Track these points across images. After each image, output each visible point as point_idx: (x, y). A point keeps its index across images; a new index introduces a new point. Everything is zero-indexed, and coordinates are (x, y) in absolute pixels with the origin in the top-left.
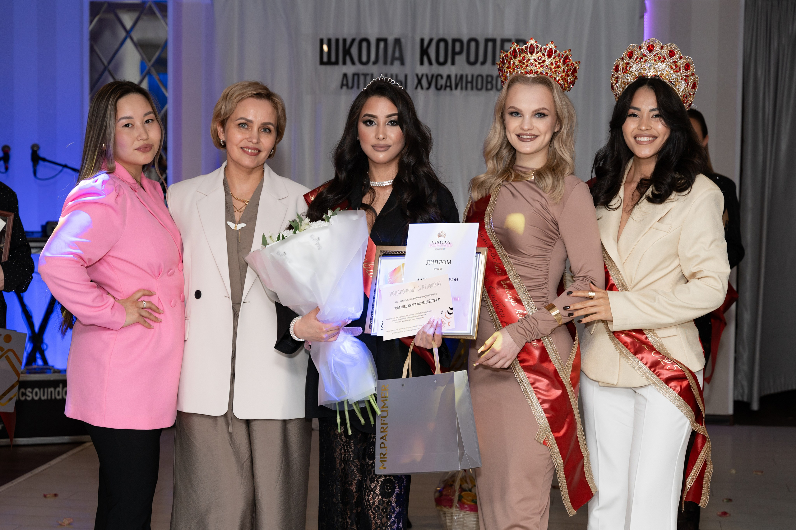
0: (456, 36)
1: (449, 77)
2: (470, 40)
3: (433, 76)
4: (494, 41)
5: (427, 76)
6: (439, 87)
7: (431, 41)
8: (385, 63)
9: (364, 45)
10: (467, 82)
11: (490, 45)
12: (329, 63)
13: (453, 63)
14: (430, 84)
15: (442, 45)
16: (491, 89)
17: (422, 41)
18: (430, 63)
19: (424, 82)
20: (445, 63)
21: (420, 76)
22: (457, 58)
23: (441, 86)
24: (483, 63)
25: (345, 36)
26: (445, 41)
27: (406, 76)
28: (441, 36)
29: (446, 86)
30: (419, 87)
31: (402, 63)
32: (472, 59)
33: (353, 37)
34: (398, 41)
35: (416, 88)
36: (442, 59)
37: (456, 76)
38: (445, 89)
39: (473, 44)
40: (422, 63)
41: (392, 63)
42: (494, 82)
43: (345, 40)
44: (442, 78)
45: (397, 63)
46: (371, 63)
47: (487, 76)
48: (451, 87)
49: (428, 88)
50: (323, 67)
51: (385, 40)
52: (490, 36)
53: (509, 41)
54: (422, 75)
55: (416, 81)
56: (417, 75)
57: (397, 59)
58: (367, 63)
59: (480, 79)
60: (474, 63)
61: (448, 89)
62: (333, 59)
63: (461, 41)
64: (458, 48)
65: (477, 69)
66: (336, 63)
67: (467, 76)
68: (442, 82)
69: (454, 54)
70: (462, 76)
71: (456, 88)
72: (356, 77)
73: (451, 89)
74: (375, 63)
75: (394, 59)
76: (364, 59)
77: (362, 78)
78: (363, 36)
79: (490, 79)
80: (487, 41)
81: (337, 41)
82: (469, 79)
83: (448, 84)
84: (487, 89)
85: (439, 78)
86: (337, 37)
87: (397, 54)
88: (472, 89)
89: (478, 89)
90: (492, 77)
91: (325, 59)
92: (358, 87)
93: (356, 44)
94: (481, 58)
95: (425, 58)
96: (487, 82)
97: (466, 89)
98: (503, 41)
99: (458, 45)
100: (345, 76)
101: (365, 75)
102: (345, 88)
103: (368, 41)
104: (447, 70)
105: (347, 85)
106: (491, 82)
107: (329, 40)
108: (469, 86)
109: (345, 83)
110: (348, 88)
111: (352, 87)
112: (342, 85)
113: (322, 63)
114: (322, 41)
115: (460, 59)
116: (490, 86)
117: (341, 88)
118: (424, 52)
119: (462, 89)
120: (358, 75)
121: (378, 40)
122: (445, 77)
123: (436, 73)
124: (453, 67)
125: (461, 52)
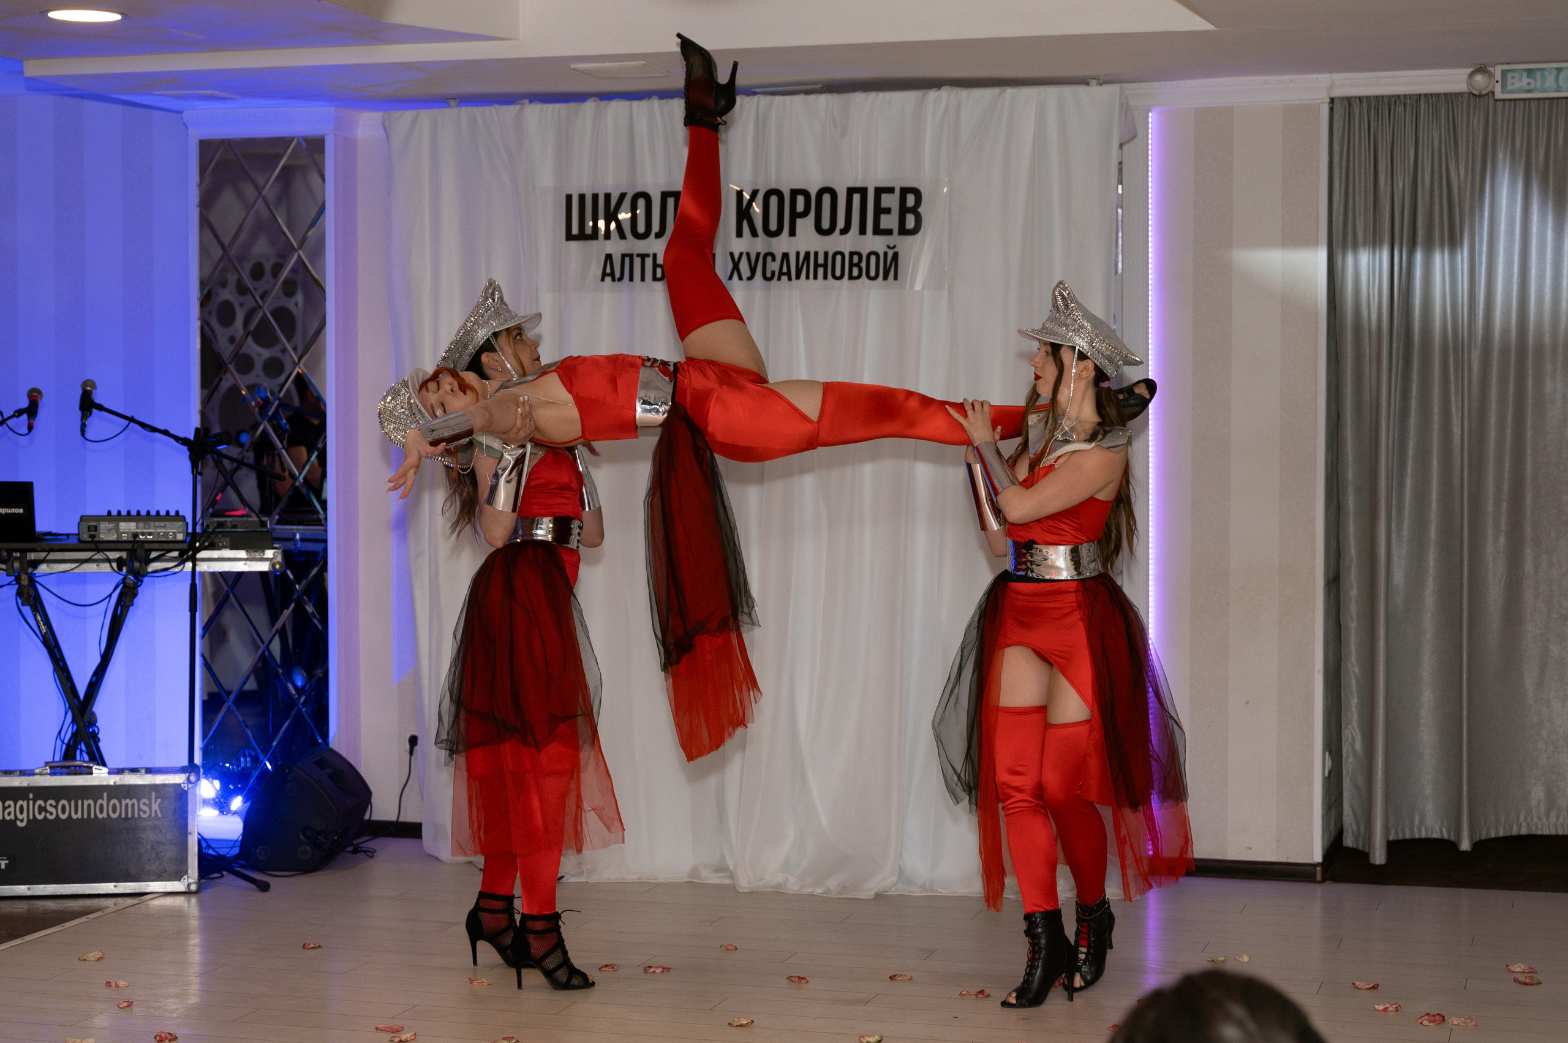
0: (798, 185)
1: (786, 256)
2: (822, 192)
3: (758, 254)
4: (863, 191)
5: (748, 254)
6: (769, 275)
7: (755, 194)
9: (641, 203)
10: (817, 266)
11: (856, 198)
12: (582, 236)
13: (792, 233)
14: (753, 270)
15: (774, 200)
16: (859, 277)
17: (740, 194)
18: (754, 234)
19: (744, 267)
20: (778, 233)
21: (736, 257)
22: (799, 222)
23: (773, 273)
24: (845, 231)
25: (609, 190)
26: (778, 193)
28: (773, 186)
29: (781, 274)
30: (735, 276)
32: (826, 224)
33: (624, 191)
35: (731, 276)
36: (773, 226)
37: (798, 254)
38: (779, 279)
39: (827, 199)
40: (739, 234)
42: (863, 265)
43: (608, 196)
44: (774, 259)
46: (652, 235)
47: (852, 254)
48: (789, 274)
49: (750, 278)
50: (573, 244)
52: (859, 184)
53: (890, 190)
54: (741, 254)
55: (730, 265)
56: (732, 254)
58: (645, 236)
59: (839, 258)
60: (830, 232)
61: (784, 278)
62: (589, 230)
63: (805, 193)
64: (800, 207)
65: (835, 242)
66: (594, 236)
67: (816, 254)
68: (773, 266)
69: (795, 215)
70: (807, 254)
71: (798, 277)
72: (627, 260)
73: (790, 279)
74: (660, 234)
76: (641, 228)
77: (637, 261)
78: (639, 189)
79: (856, 259)
80: (851, 191)
81: (595, 197)
82: (821, 261)
83: (785, 270)
84: (851, 277)
85: (769, 258)
86: (596, 191)
88: (825, 277)
89: (834, 277)
90: (860, 255)
91: (575, 230)
92: (631, 279)
93: (627, 202)
94: (841, 223)
95: (745, 225)
96: (851, 265)
97: (815, 277)
98: (879, 191)
99: (800, 199)
100: (609, 257)
101: (643, 257)
102: (608, 279)
103: (647, 197)
104: (783, 244)
105: (612, 275)
106: (858, 265)
107: (582, 197)
108: (821, 271)
109: (608, 271)
110: (613, 280)
111: (621, 279)
112: (604, 275)
113: (569, 237)
114: (569, 198)
115: (805, 225)
116: (855, 272)
117: (603, 279)
118: (743, 213)
119: (808, 277)
120: (631, 256)
121: (665, 195)
122: (779, 257)
123: (763, 251)
124: (792, 239)
125: (805, 214)
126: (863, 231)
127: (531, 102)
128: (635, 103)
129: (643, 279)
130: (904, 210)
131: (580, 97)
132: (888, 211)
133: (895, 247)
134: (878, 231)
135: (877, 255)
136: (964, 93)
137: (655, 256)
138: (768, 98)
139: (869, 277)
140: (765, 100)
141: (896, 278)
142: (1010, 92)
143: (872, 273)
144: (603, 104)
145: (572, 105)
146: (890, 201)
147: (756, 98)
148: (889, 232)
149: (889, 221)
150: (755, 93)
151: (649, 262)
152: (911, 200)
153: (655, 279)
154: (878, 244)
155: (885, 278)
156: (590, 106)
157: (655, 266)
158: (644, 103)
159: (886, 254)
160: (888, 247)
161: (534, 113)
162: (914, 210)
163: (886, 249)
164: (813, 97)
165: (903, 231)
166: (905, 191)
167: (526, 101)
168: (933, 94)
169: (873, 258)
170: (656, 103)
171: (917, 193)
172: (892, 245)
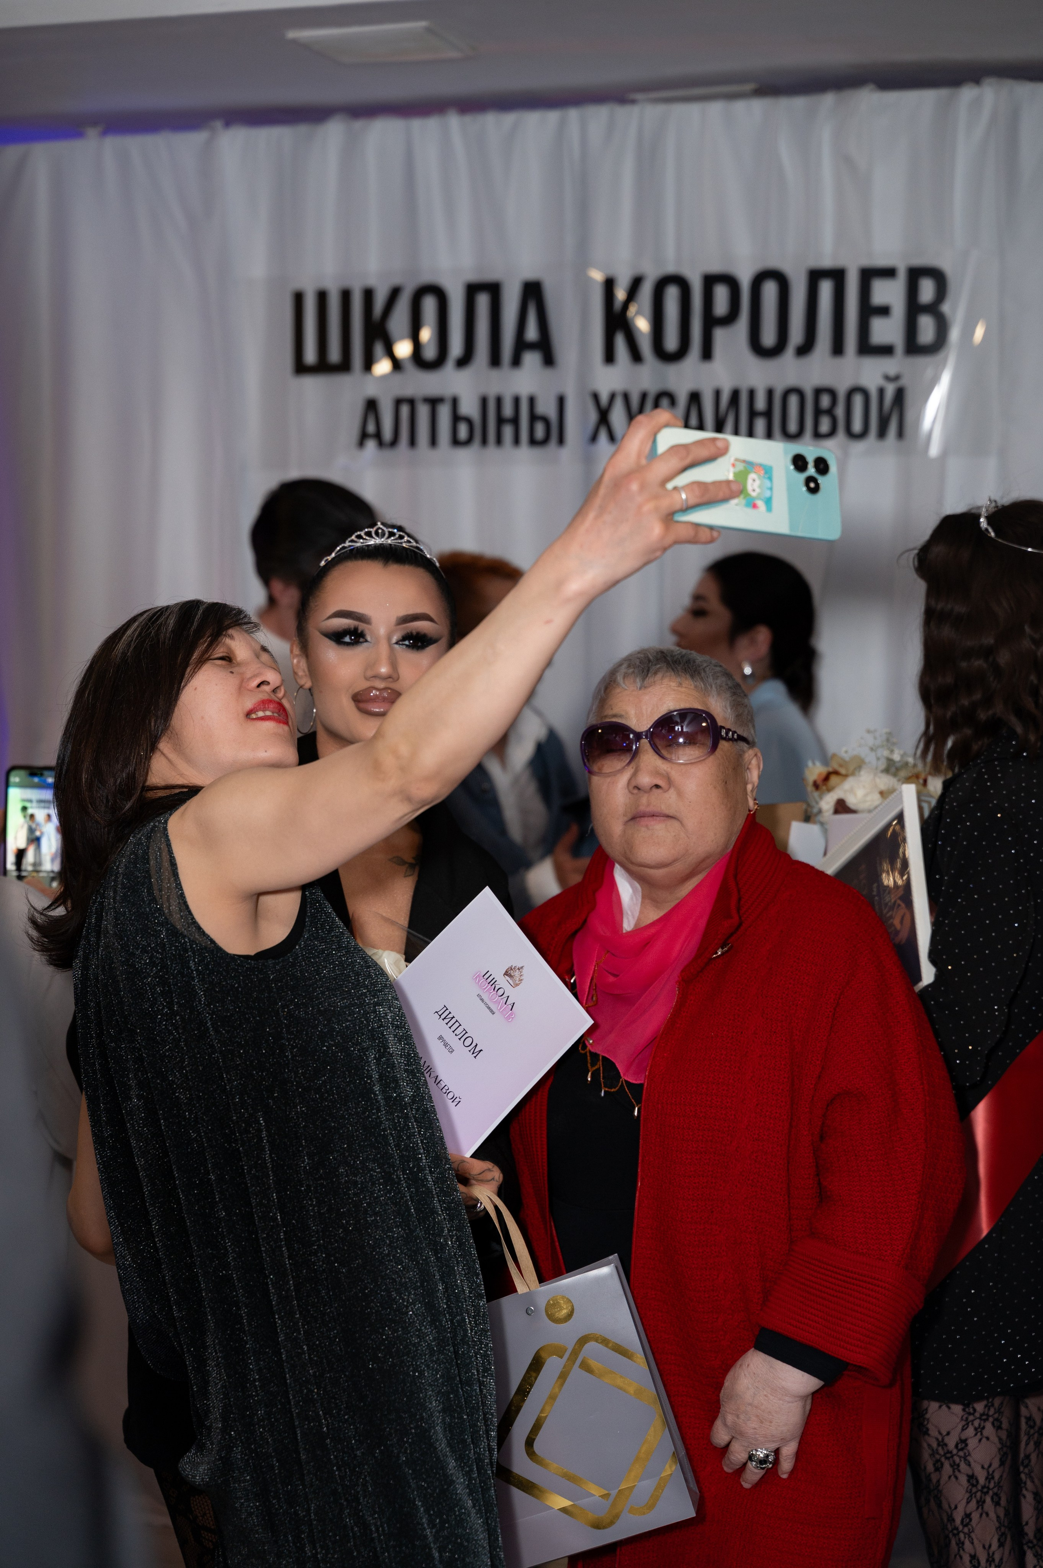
0: (716, 267)
1: (695, 398)
2: (762, 277)
3: (643, 394)
4: (838, 276)
5: (626, 397)
7: (636, 284)
8: (495, 360)
9: (429, 304)
10: (753, 414)
11: (826, 289)
12: (323, 367)
13: (707, 354)
15: (672, 294)
16: (831, 434)
17: (609, 285)
18: (636, 356)
19: (618, 416)
20: (680, 354)
21: (604, 399)
22: (720, 335)
24: (805, 349)
25: (370, 282)
26: (681, 282)
27: (561, 401)
28: (671, 268)
30: (603, 436)
31: (549, 360)
32: (769, 338)
33: (396, 281)
34: (533, 292)
35: (594, 438)
36: (671, 343)
37: (717, 394)
39: (770, 289)
40: (609, 357)
41: (516, 362)
42: (840, 411)
43: (368, 295)
44: (673, 403)
45: (531, 359)
46: (450, 364)
47: (818, 392)
48: (701, 425)
50: (307, 381)
51: (494, 289)
52: (827, 262)
53: (889, 273)
54: (613, 397)
55: (593, 416)
56: (596, 397)
57: (532, 346)
58: (438, 363)
59: (793, 401)
60: (775, 351)
62: (334, 355)
63: (731, 281)
64: (721, 306)
65: (785, 371)
66: (344, 366)
67: (752, 393)
69: (711, 322)
70: (735, 395)
72: (405, 410)
74: (464, 361)
75: (521, 346)
76: (430, 351)
77: (423, 412)
78: (426, 278)
79: (825, 401)
80: (815, 276)
81: (346, 296)
82: (761, 404)
84: (817, 432)
86: (346, 284)
87: (532, 333)
88: (769, 435)
89: (786, 433)
90: (832, 393)
91: (310, 356)
92: (413, 442)
93: (403, 303)
94: (796, 334)
95: (620, 342)
96: (818, 412)
97: (751, 433)
98: (868, 275)
99: (721, 293)
100: (371, 406)
101: (434, 402)
102: (371, 444)
103: (439, 292)
104: (687, 376)
105: (378, 436)
106: (830, 412)
107: (322, 297)
108: (760, 424)
109: (371, 428)
110: (381, 444)
111: (394, 442)
112: (364, 436)
113: (301, 368)
114: (299, 298)
115: (732, 340)
116: (825, 425)
117: (361, 443)
118: (616, 321)
120: (411, 402)
121: (472, 290)
122: (682, 399)
123: (653, 388)
124: (706, 366)
125: (731, 318)
126: (838, 349)
127: (228, 124)
128: (417, 124)
129: (433, 441)
130: (914, 309)
131: (315, 113)
132: (884, 311)
133: (897, 378)
134: (866, 348)
135: (865, 393)
136: (1026, 91)
137: (455, 402)
138: (660, 108)
139: (851, 435)
140: (652, 111)
141: (901, 434)
143: (857, 426)
144: (358, 124)
145: (302, 129)
146: (889, 292)
147: (636, 109)
148: (886, 350)
149: (888, 330)
150: (634, 102)
151: (444, 413)
152: (927, 290)
153: (456, 442)
154: (869, 372)
155: (882, 433)
156: (333, 130)
157: (456, 418)
158: (432, 122)
159: (881, 392)
160: (888, 378)
161: (231, 142)
162: (933, 309)
163: (881, 382)
164: (741, 104)
165: (913, 347)
166: (915, 274)
167: (218, 124)
168: (967, 93)
169: (858, 401)
170: (454, 121)
171: (938, 276)
172: (892, 372)
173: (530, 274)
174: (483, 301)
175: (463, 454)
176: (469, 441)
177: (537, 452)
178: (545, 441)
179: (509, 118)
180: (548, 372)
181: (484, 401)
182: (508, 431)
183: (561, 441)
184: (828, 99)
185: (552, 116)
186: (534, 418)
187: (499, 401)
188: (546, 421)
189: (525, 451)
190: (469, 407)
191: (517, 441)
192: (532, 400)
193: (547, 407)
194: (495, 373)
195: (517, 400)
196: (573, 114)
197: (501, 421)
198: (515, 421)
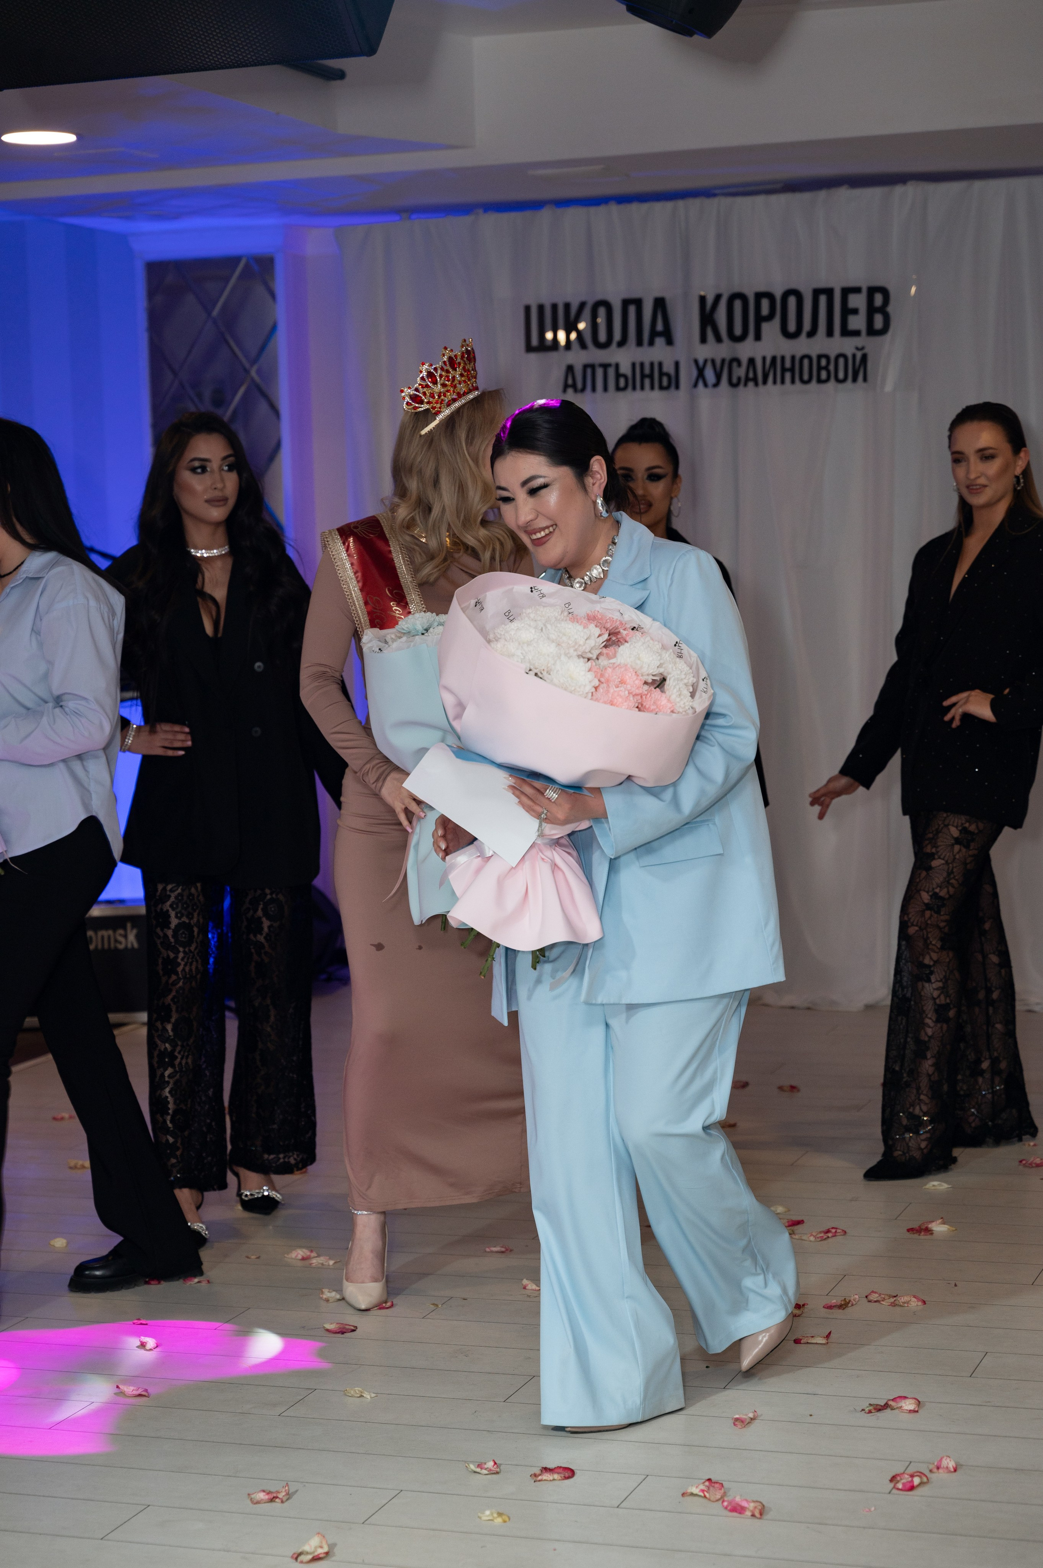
0: (762, 289)
1: (751, 361)
2: (787, 294)
3: (723, 361)
4: (829, 292)
5: (713, 361)
6: (735, 380)
7: (718, 297)
8: (640, 343)
9: (602, 311)
10: (784, 370)
11: (823, 299)
12: (541, 348)
13: (758, 337)
14: (718, 377)
15: (738, 305)
16: (827, 380)
17: (703, 299)
18: (719, 339)
19: (709, 374)
20: (742, 338)
21: (701, 363)
22: (765, 327)
23: (739, 379)
24: (812, 334)
25: (568, 299)
26: (742, 297)
27: (677, 364)
28: (736, 289)
29: (747, 380)
30: (701, 384)
31: (670, 342)
32: (792, 327)
33: (583, 299)
34: (660, 304)
35: (695, 385)
36: (738, 331)
37: (764, 359)
38: (746, 385)
39: (792, 301)
40: (703, 340)
41: (651, 343)
42: (832, 367)
43: (567, 306)
44: (739, 365)
45: (660, 341)
46: (614, 345)
47: (820, 357)
48: (755, 379)
49: (716, 385)
50: (533, 356)
51: (638, 303)
52: (822, 285)
53: (857, 290)
54: (706, 361)
55: (695, 373)
56: (696, 362)
57: (660, 334)
58: (606, 345)
59: (806, 362)
60: (796, 335)
61: (751, 384)
63: (770, 296)
64: (765, 310)
65: (803, 346)
66: (554, 347)
67: (783, 358)
68: (740, 372)
69: (760, 319)
70: (774, 359)
71: (765, 382)
72: (589, 371)
73: (756, 384)
74: (622, 343)
75: (654, 335)
76: (602, 337)
77: (600, 372)
78: (600, 297)
79: (823, 362)
80: (817, 293)
81: (554, 307)
82: (788, 364)
83: (751, 375)
84: (820, 381)
85: (735, 364)
86: (555, 301)
87: (660, 327)
88: (793, 382)
89: (803, 382)
90: (827, 357)
91: (535, 342)
92: (594, 389)
93: (587, 312)
94: (807, 326)
95: (709, 330)
96: (820, 368)
97: (783, 382)
98: (847, 292)
99: (765, 304)
100: (570, 369)
101: (605, 366)
102: (570, 391)
103: (607, 304)
104: (747, 350)
105: (574, 386)
106: (826, 368)
107: (541, 308)
108: (788, 376)
109: (570, 382)
110: (576, 390)
111: (583, 389)
112: (566, 386)
113: (529, 349)
114: (527, 309)
115: (771, 329)
116: (824, 375)
117: (565, 390)
118: (707, 319)
119: (775, 382)
120: (593, 367)
121: (626, 303)
122: (745, 362)
123: (728, 357)
124: (758, 343)
125: (770, 317)
126: (830, 333)
127: (485, 212)
128: (592, 210)
129: (606, 389)
130: (872, 310)
131: (536, 205)
132: (855, 311)
133: (863, 348)
134: (846, 332)
135: (845, 356)
136: (931, 188)
137: (617, 366)
138: (729, 200)
139: (838, 380)
140: (724, 202)
141: (865, 379)
142: (978, 185)
143: (841, 375)
144: (559, 211)
145: (528, 214)
146: (858, 301)
147: (715, 200)
148: (857, 333)
149: (857, 322)
150: (715, 195)
151: (611, 372)
152: (878, 299)
153: (618, 389)
154: (848, 346)
155: (855, 380)
156: (546, 215)
157: (618, 375)
158: (602, 209)
159: (854, 356)
160: (857, 349)
161: (489, 222)
162: (882, 310)
163: (854, 351)
164: (774, 198)
165: (872, 331)
166: (872, 291)
167: (481, 211)
168: (899, 189)
169: (841, 361)
170: (614, 208)
171: (885, 292)
172: (860, 346)
173: (659, 294)
174: (632, 309)
175: (621, 394)
176: (625, 388)
177: (664, 393)
178: (668, 387)
179: (645, 206)
180: (669, 348)
181: (634, 365)
182: (647, 382)
183: (677, 387)
184: (822, 194)
185: (669, 205)
186: (662, 374)
187: (642, 365)
188: (668, 375)
189: (657, 394)
190: (625, 369)
191: (652, 388)
192: (660, 365)
193: (669, 368)
194: (640, 349)
195: (652, 364)
196: (681, 203)
197: (643, 376)
198: (651, 376)
